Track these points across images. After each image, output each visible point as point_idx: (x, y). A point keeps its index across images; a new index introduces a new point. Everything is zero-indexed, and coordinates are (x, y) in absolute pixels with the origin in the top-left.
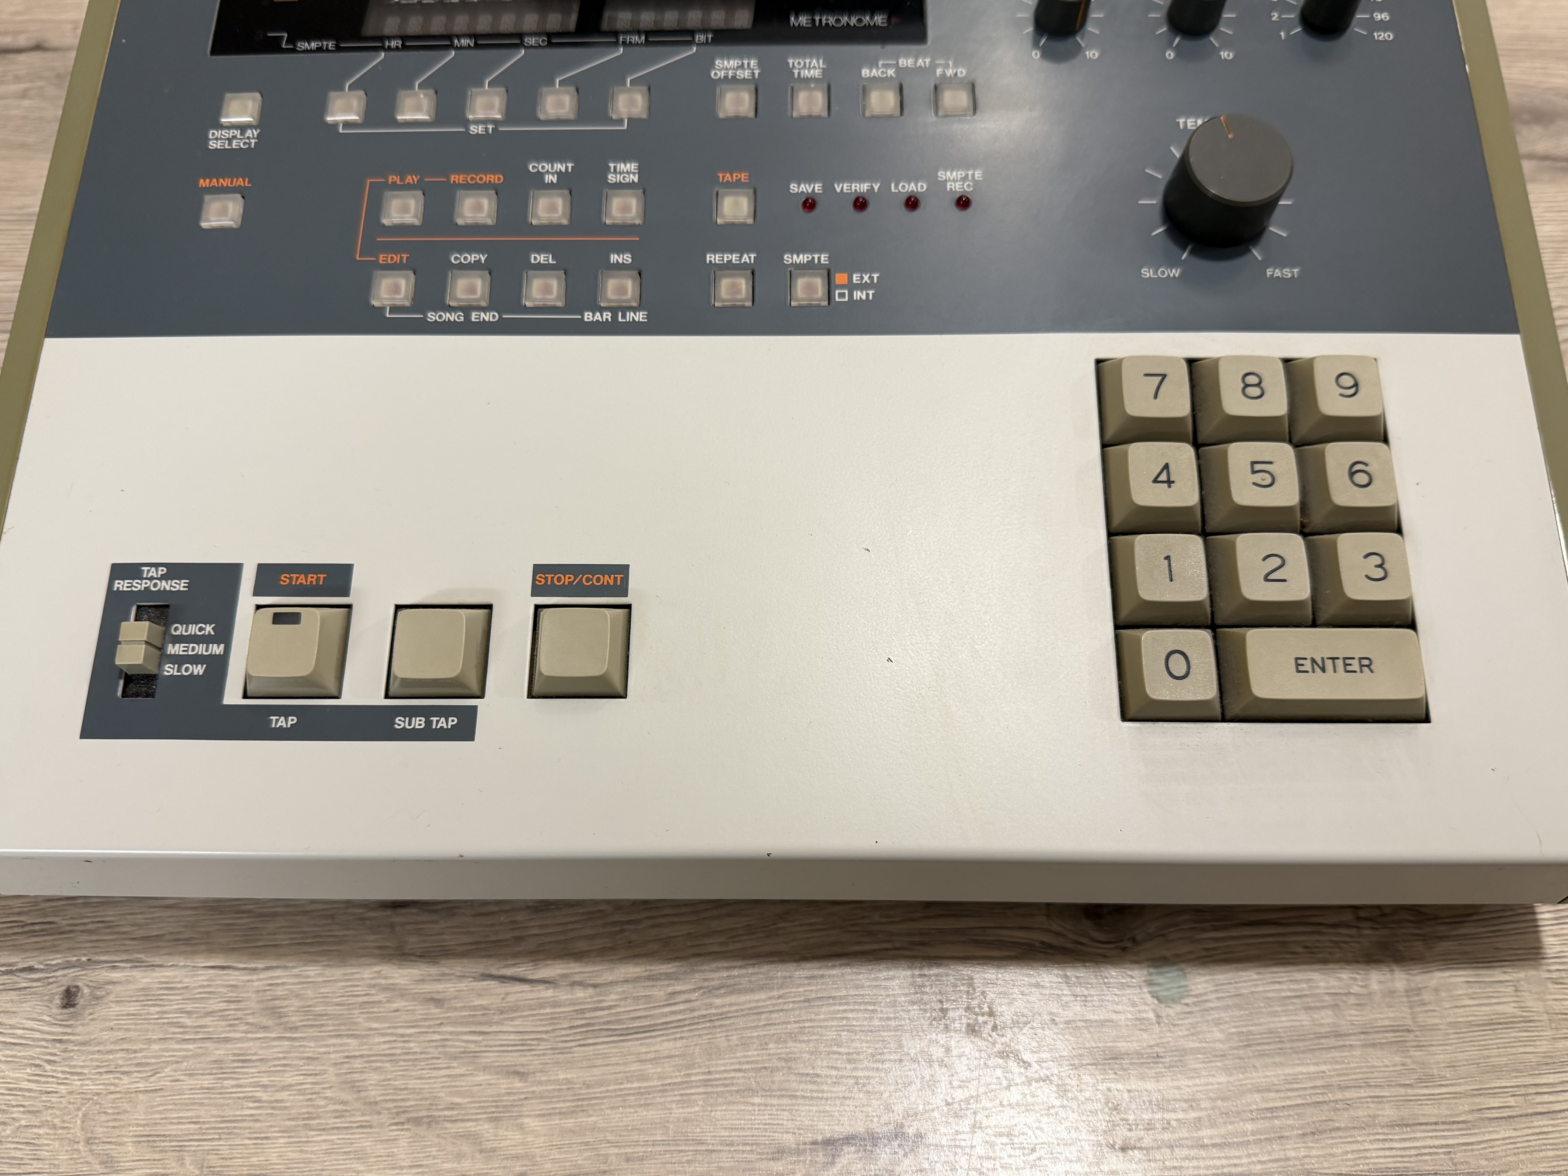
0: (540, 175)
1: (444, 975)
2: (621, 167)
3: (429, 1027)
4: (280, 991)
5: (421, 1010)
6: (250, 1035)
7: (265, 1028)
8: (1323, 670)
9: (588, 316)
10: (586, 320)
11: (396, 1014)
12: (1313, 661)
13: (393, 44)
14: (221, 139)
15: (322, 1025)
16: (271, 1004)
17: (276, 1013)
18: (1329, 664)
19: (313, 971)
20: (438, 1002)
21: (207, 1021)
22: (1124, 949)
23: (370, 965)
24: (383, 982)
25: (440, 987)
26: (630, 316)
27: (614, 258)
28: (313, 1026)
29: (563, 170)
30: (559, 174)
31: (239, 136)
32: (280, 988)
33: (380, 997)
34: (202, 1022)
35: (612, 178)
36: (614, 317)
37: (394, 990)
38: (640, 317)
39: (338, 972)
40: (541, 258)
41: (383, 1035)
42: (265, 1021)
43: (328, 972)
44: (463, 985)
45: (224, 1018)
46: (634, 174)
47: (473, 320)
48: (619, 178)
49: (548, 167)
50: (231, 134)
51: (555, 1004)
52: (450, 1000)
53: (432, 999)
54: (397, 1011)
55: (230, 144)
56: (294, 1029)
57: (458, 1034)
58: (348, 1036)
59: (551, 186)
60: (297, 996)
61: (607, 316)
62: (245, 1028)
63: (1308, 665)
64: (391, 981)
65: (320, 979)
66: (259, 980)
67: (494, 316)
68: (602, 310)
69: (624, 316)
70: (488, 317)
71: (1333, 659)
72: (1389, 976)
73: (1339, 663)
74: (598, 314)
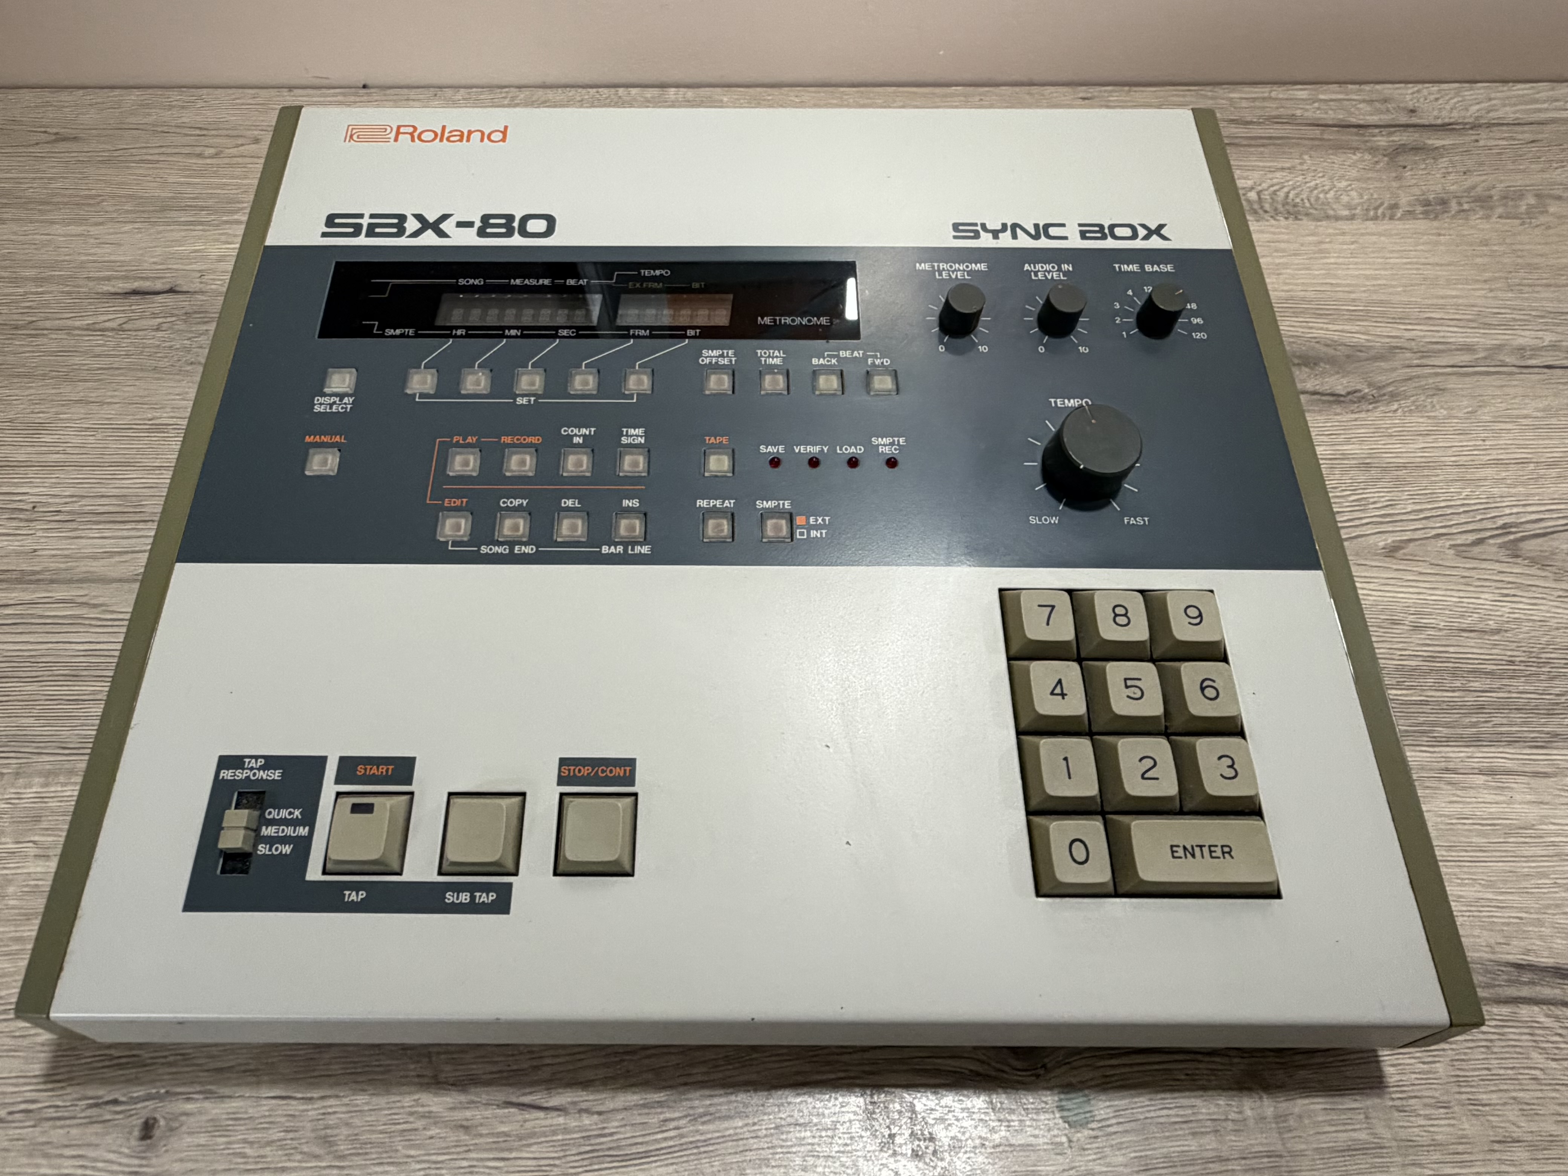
0: (570, 437)
1: (473, 1102)
2: (632, 431)
3: (458, 1153)
4: (332, 1120)
5: (453, 1137)
6: (304, 1165)
7: (317, 1157)
8: (1193, 856)
9: (605, 549)
10: (603, 552)
11: (431, 1141)
12: (1185, 848)
13: (459, 332)
14: (324, 404)
15: (366, 1154)
16: (323, 1133)
17: (327, 1141)
18: (1197, 850)
19: (361, 1099)
20: (466, 1128)
21: (267, 1151)
22: (1038, 1076)
23: (409, 1093)
24: (420, 1109)
25: (468, 1114)
26: (638, 549)
27: (626, 503)
28: (359, 1154)
29: (587, 433)
30: (585, 436)
31: (338, 402)
32: (332, 1117)
33: (419, 1124)
34: (262, 1152)
35: (624, 440)
36: (625, 550)
37: (429, 1117)
38: (645, 550)
39: (381, 1101)
40: (570, 503)
41: (419, 1162)
42: (317, 1151)
43: (375, 1100)
44: (488, 1113)
45: (282, 1147)
46: (641, 437)
47: (516, 552)
48: (630, 440)
49: (576, 431)
50: (332, 400)
51: (566, 1130)
52: (477, 1126)
53: (462, 1126)
54: (431, 1138)
55: (331, 408)
56: (342, 1157)
57: (482, 1160)
58: (388, 1163)
59: (578, 445)
60: (347, 1124)
61: (620, 549)
62: (299, 1157)
63: (1181, 852)
64: (427, 1109)
65: (366, 1108)
66: (313, 1110)
67: (532, 549)
68: (616, 544)
69: (633, 550)
70: (528, 550)
71: (1201, 847)
72: (1258, 1103)
73: (1206, 850)
74: (613, 547)
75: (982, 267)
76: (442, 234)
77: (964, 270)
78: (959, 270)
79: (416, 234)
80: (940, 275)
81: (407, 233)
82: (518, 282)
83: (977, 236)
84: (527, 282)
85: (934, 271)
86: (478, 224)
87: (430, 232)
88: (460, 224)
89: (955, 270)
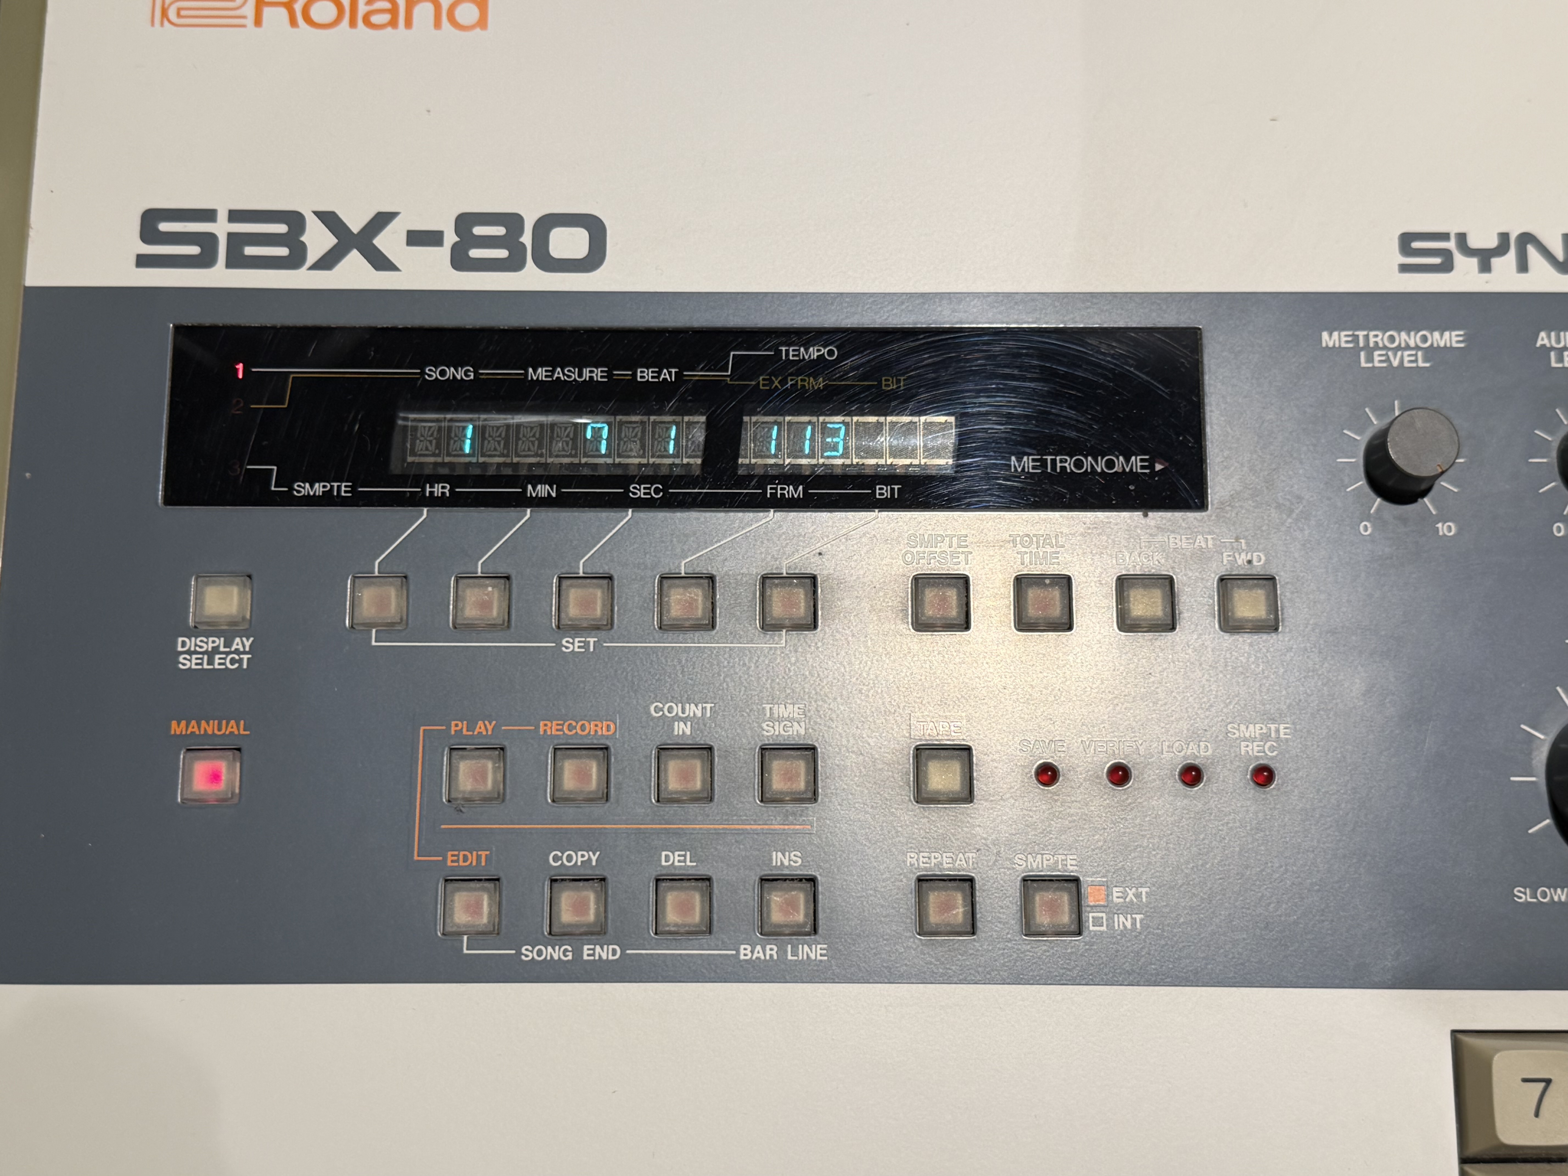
0: (667, 722)
2: (782, 710)
9: (745, 952)
10: (742, 957)
13: (438, 491)
14: (196, 652)
26: (803, 951)
27: (778, 858)
29: (699, 714)
30: (695, 723)
31: (222, 649)
35: (768, 729)
36: (782, 952)
38: (815, 954)
40: (676, 861)
46: (799, 721)
47: (585, 957)
48: (778, 730)
49: (677, 709)
50: (211, 645)
55: (211, 662)
59: (683, 739)
61: (772, 951)
67: (614, 952)
68: (764, 944)
69: (795, 953)
70: (606, 953)
74: (759, 948)
75: (1452, 339)
76: (381, 262)
77: (1417, 348)
78: (1408, 347)
79: (327, 262)
80: (1370, 359)
81: (312, 256)
82: (542, 373)
83: (1447, 266)
84: (558, 373)
85: (1357, 350)
86: (451, 238)
87: (355, 256)
88: (416, 238)
89: (1399, 348)
